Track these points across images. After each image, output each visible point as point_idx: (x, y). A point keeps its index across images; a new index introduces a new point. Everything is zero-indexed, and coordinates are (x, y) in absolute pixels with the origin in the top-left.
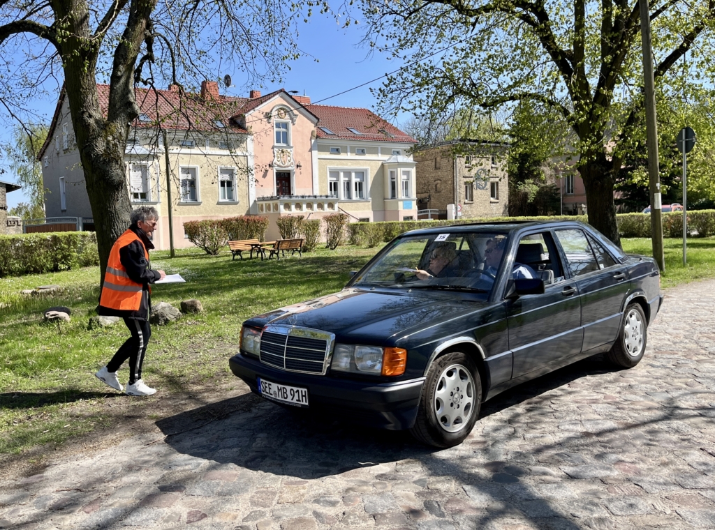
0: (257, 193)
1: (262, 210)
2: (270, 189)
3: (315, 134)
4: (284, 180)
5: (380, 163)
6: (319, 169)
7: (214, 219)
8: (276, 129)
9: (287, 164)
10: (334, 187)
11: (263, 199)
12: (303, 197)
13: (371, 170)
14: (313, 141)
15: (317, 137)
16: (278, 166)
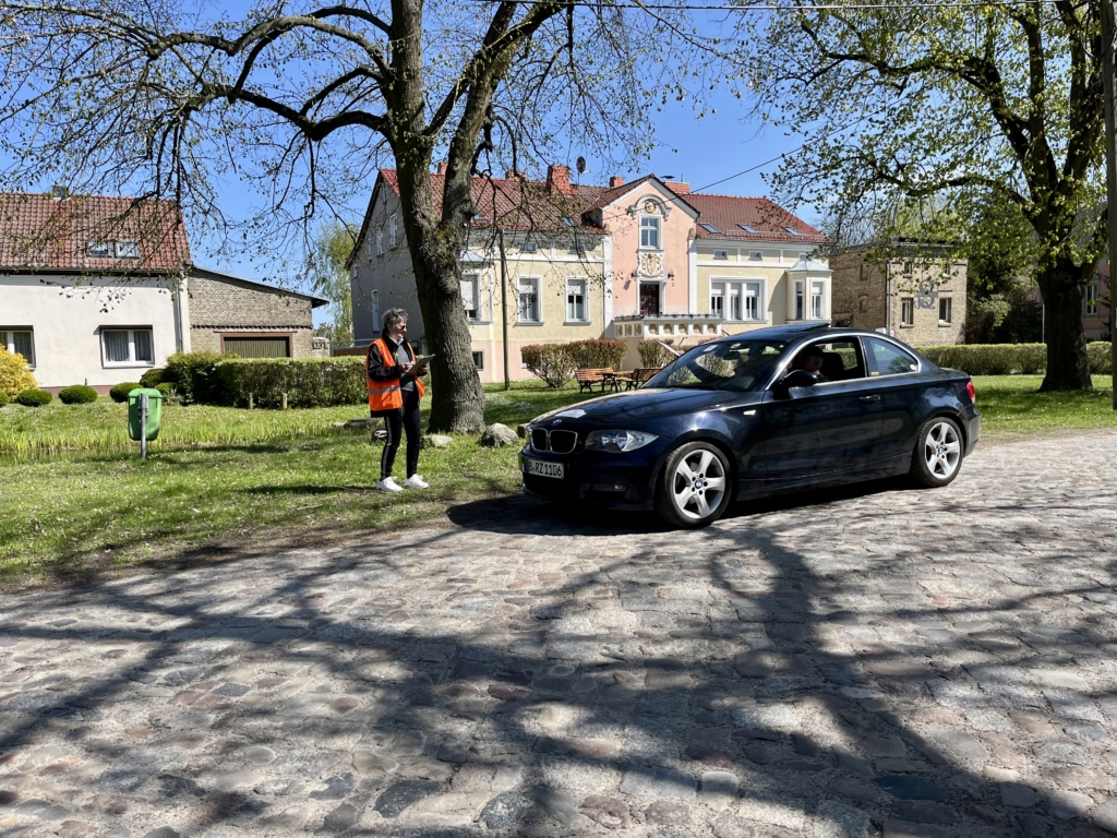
0: (615, 311)
1: (621, 334)
2: (632, 305)
3: (694, 233)
4: (651, 295)
5: (782, 272)
6: (698, 279)
7: (559, 343)
8: (641, 228)
9: (656, 273)
10: (718, 303)
11: (623, 319)
12: (675, 316)
13: (769, 280)
14: (691, 242)
15: (697, 237)
16: (644, 275)
